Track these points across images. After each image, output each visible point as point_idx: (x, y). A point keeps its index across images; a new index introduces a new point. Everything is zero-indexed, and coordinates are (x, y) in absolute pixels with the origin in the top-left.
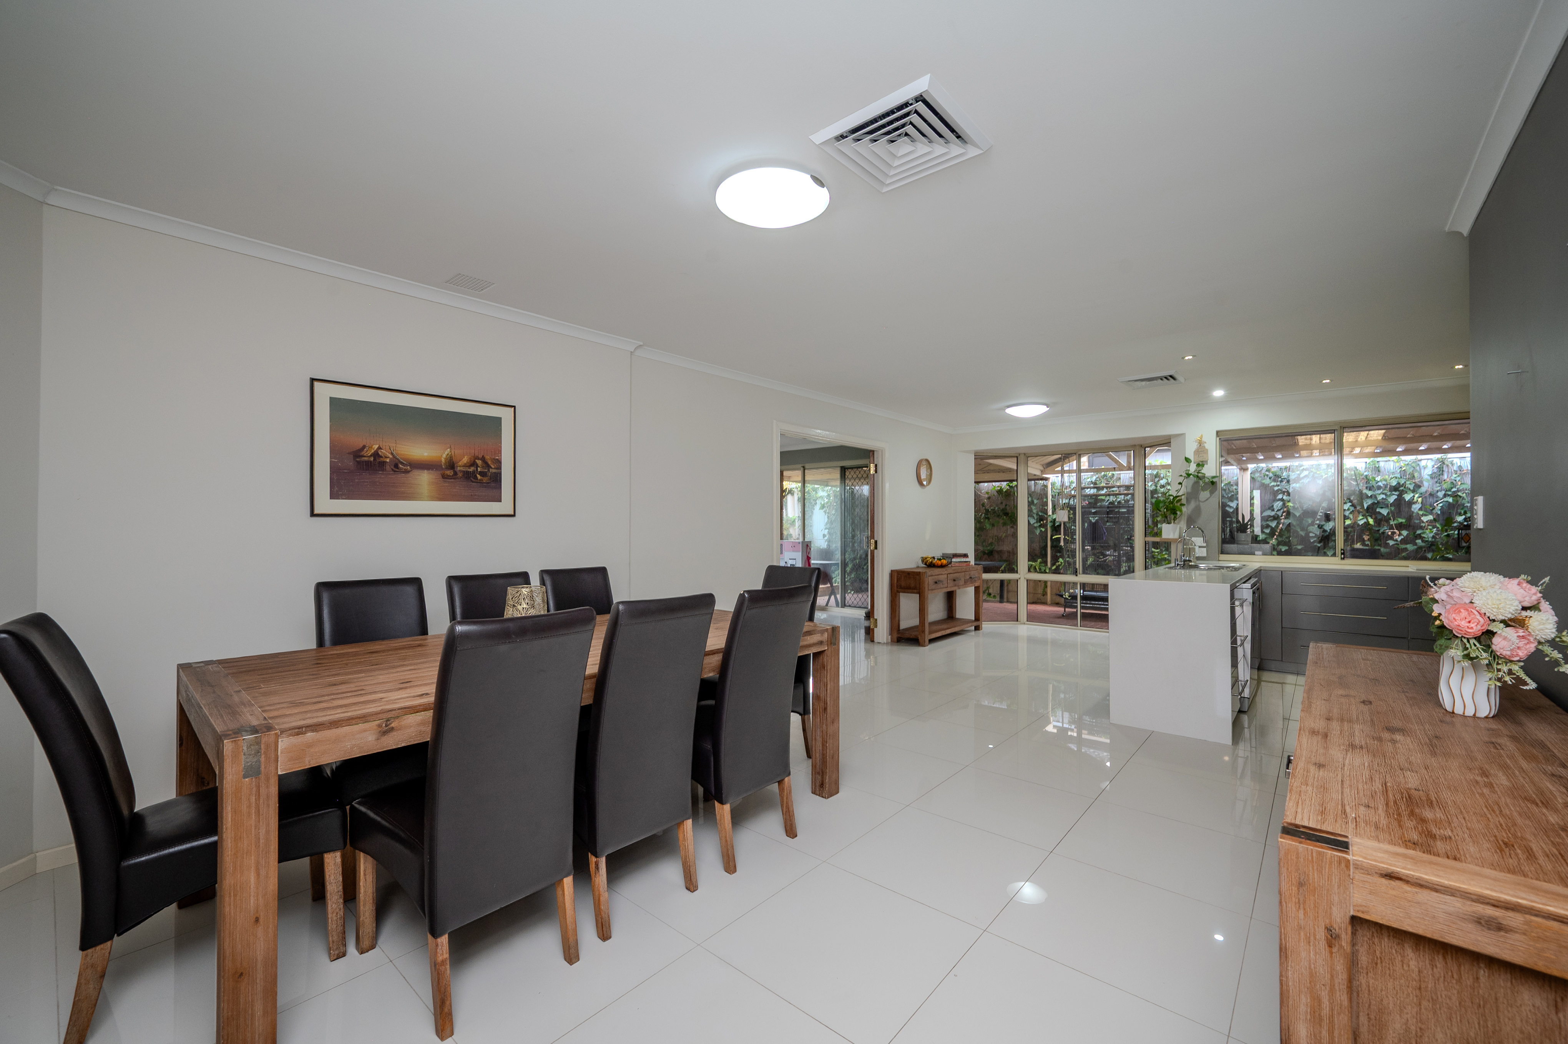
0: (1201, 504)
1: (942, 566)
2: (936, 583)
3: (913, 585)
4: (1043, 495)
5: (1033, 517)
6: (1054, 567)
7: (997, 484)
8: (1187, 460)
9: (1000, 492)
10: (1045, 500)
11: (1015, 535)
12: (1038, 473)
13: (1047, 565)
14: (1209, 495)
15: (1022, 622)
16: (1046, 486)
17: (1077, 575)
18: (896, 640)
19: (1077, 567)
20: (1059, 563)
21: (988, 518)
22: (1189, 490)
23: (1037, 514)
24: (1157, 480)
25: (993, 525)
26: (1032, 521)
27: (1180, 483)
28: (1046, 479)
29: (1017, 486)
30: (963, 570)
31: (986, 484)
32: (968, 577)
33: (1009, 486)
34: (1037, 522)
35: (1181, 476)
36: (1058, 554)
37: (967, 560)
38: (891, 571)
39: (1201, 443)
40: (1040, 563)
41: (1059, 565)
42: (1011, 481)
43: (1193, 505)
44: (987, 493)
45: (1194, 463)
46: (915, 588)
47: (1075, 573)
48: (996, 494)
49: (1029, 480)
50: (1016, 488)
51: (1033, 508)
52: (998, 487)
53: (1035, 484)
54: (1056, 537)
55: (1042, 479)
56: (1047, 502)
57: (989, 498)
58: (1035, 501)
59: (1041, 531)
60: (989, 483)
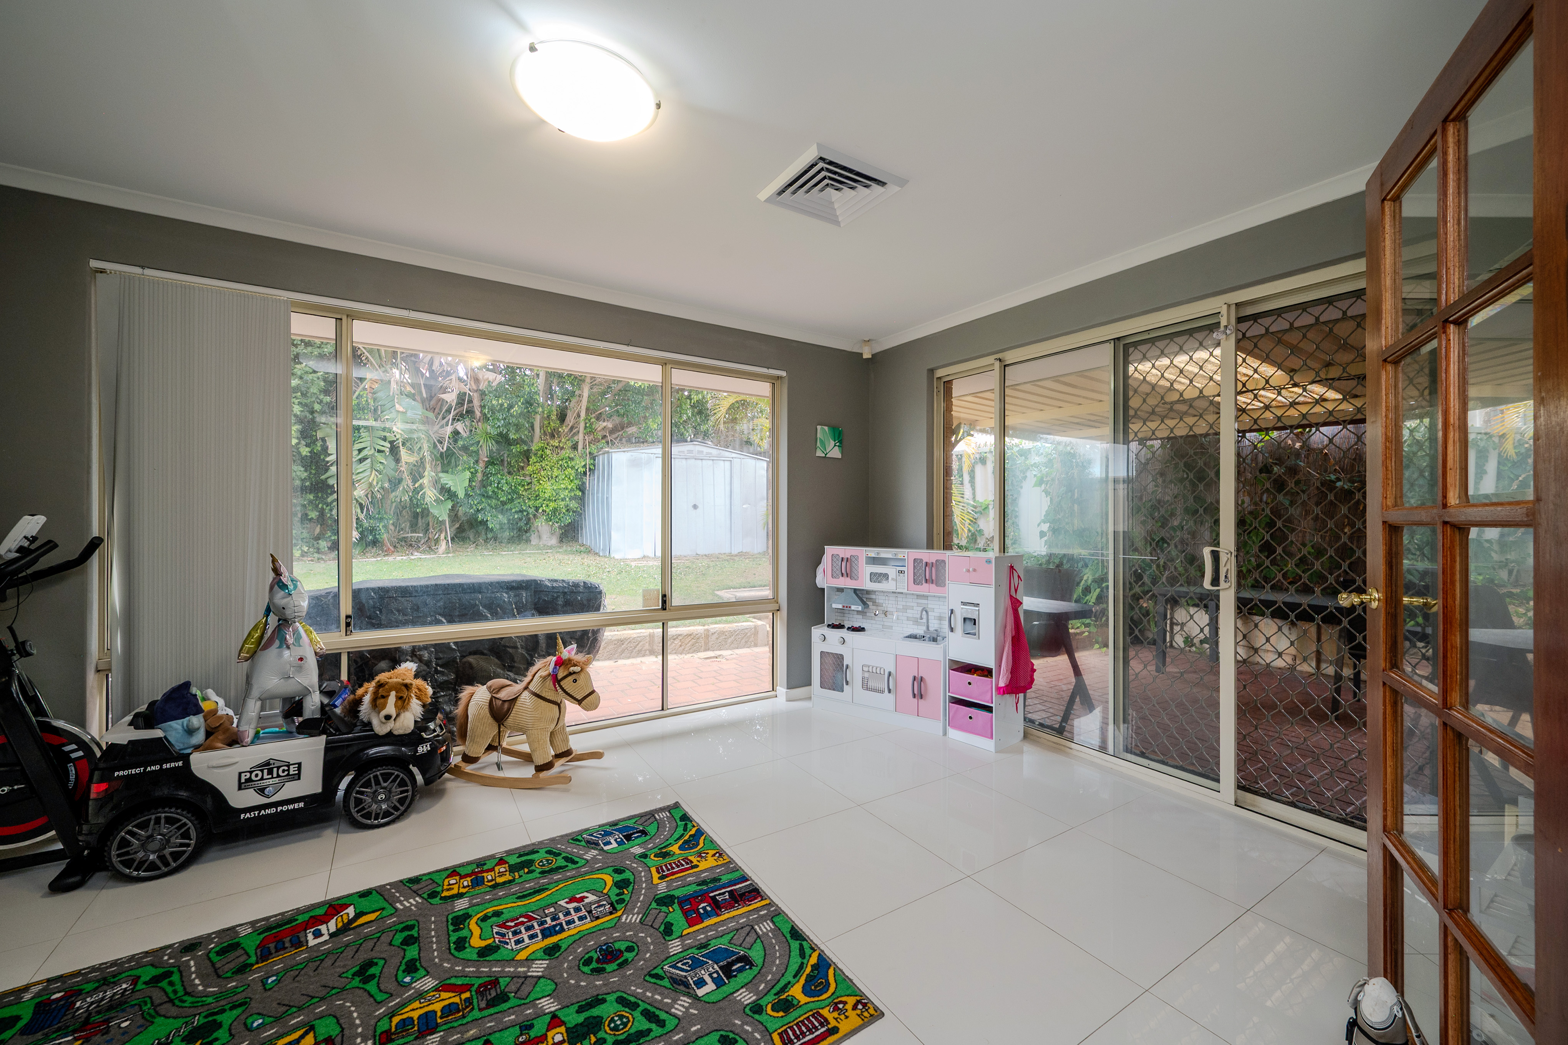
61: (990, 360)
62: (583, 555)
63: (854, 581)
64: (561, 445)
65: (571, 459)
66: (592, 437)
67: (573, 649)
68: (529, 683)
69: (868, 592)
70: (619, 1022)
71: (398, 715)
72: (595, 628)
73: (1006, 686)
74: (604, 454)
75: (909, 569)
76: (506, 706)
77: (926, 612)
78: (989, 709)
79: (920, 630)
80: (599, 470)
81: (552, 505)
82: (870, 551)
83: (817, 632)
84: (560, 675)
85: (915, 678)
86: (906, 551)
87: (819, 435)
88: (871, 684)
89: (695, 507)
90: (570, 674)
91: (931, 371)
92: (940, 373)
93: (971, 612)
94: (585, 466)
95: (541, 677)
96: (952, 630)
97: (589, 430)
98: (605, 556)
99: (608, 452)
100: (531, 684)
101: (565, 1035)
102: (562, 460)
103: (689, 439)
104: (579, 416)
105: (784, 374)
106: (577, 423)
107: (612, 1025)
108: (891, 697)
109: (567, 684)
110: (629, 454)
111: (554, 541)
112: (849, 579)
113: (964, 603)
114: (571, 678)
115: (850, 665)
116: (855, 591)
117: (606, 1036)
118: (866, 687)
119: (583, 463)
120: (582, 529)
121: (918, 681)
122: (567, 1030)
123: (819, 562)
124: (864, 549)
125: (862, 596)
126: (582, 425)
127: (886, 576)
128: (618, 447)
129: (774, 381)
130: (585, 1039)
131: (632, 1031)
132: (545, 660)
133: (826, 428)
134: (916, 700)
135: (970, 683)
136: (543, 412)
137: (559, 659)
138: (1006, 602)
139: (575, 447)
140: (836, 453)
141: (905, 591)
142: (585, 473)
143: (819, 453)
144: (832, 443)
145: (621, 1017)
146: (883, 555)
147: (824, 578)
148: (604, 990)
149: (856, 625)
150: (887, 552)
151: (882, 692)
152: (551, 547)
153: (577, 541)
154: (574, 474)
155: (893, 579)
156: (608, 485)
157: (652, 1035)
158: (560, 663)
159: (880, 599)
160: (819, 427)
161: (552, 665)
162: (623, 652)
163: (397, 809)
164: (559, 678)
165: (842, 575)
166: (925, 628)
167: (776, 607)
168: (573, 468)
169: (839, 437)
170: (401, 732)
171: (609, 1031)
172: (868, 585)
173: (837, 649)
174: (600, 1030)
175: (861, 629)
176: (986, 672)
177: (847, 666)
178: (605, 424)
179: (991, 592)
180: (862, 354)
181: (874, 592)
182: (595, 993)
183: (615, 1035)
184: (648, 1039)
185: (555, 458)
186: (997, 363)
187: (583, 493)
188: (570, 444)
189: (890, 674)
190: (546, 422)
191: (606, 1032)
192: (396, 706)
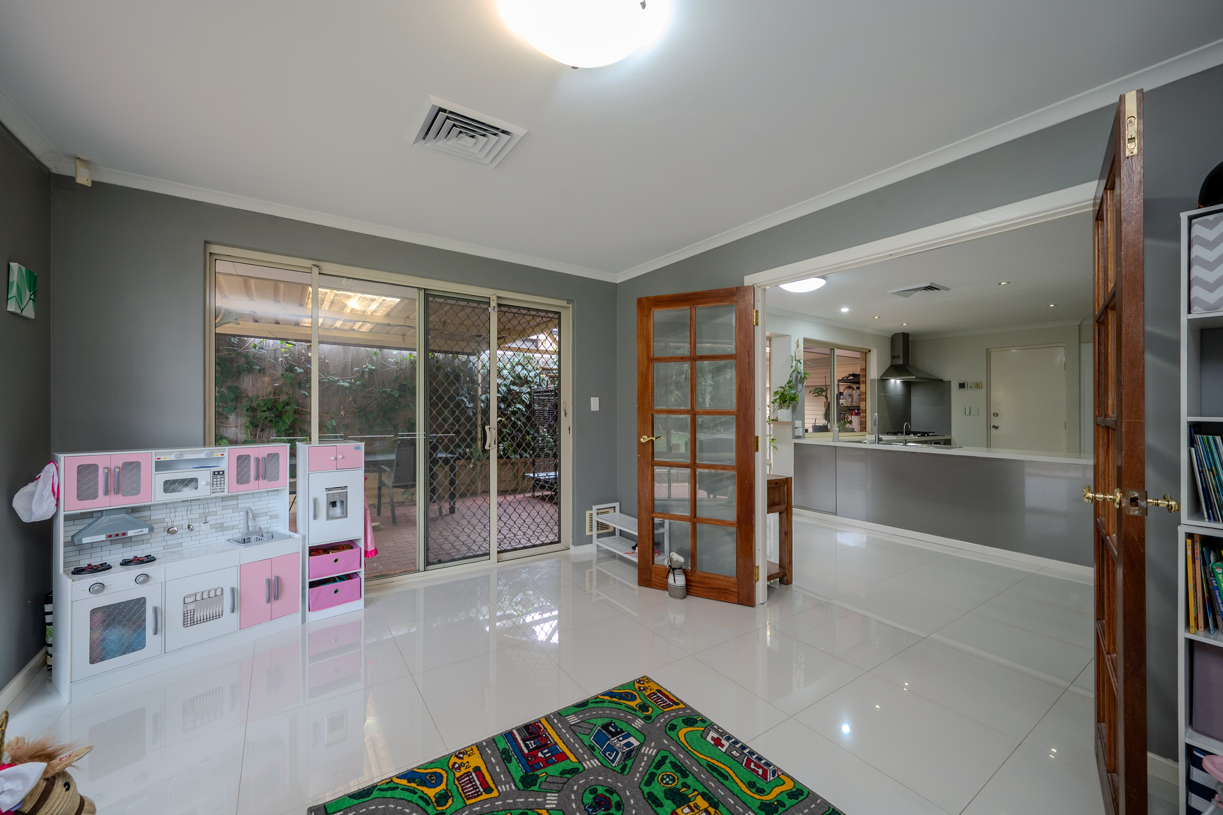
70: (668, 780)
101: (683, 807)
107: (670, 782)
117: (680, 783)
122: (678, 807)
130: (685, 794)
131: (673, 771)
145: (662, 779)
148: (639, 796)
157: (674, 760)
171: (676, 783)
174: (676, 788)
182: (644, 801)
183: (678, 779)
184: (677, 762)
191: (677, 784)
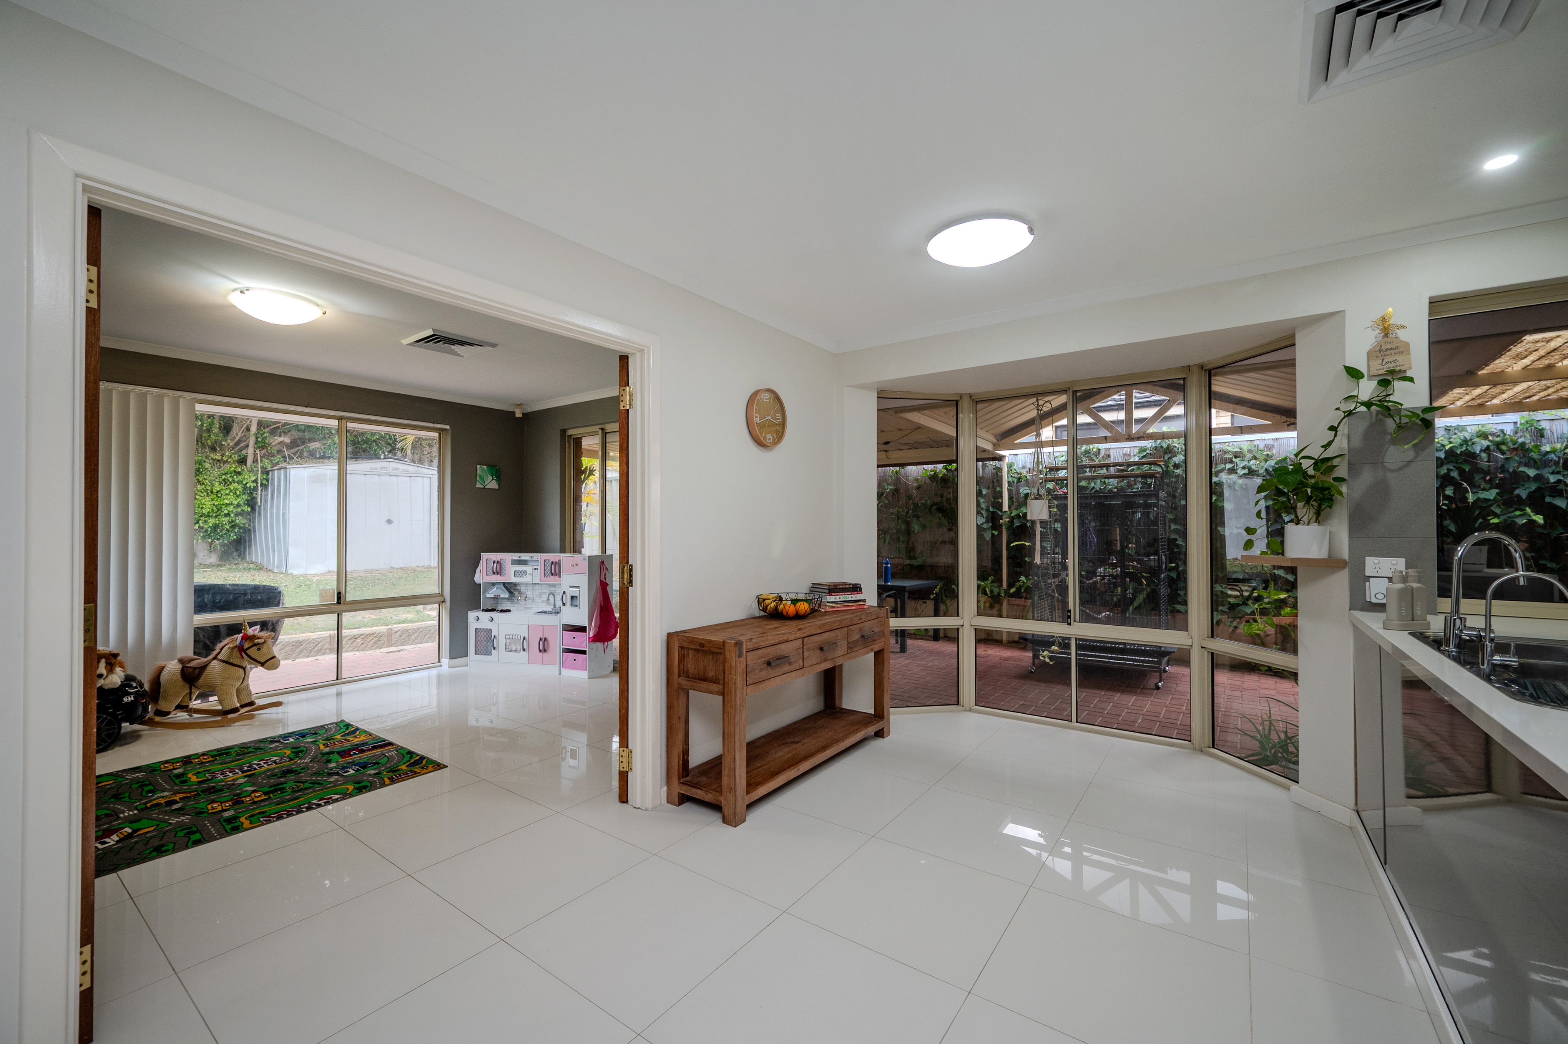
0: (1389, 474)
1: (798, 617)
2: (769, 664)
3: (711, 674)
4: (996, 479)
5: (982, 514)
6: (1012, 590)
7: (929, 467)
8: (1354, 374)
9: (934, 477)
10: (998, 489)
11: (954, 542)
12: (989, 447)
13: (1001, 585)
14: (1411, 455)
15: (966, 706)
16: (999, 469)
17: (1069, 624)
18: (676, 800)
19: (1071, 607)
20: (1021, 583)
21: (918, 517)
22: (1357, 443)
23: (988, 510)
24: (1166, 457)
25: (924, 527)
26: (981, 520)
27: (1333, 428)
28: (1000, 458)
29: (957, 469)
30: (845, 623)
31: (914, 468)
32: (857, 637)
33: (946, 469)
34: (987, 522)
35: (1338, 409)
36: (1018, 570)
37: (858, 597)
38: (669, 634)
39: (1386, 329)
40: (993, 582)
41: (1021, 587)
42: (950, 462)
43: (1367, 477)
44: (916, 480)
45: (1371, 377)
46: (715, 681)
47: (1066, 618)
48: (928, 481)
49: (978, 460)
50: (956, 473)
51: (982, 500)
52: (931, 471)
53: (984, 466)
54: (1015, 544)
55: (994, 459)
56: (1001, 493)
57: (918, 488)
58: (984, 492)
59: (993, 534)
60: (919, 466)
61: (596, 428)
62: (253, 572)
63: (502, 577)
64: (225, 459)
65: (239, 473)
66: (264, 451)
67: (257, 629)
68: (217, 655)
69: (515, 584)
71: (106, 676)
72: (275, 620)
73: (594, 636)
74: (280, 469)
75: (541, 567)
76: (197, 671)
77: (554, 595)
78: (584, 652)
79: (549, 608)
80: (273, 484)
81: (212, 521)
82: (514, 556)
83: (472, 615)
84: (246, 646)
85: (541, 639)
86: (539, 554)
87: (478, 472)
88: (511, 647)
89: (389, 522)
90: (255, 645)
91: (564, 431)
92: (570, 432)
93: (574, 592)
94: (255, 481)
95: (229, 648)
96: (564, 604)
97: (262, 445)
98: (281, 573)
99: (286, 468)
100: (220, 655)
102: (226, 474)
103: (382, 457)
104: (248, 429)
105: (448, 427)
106: (246, 438)
108: (525, 654)
109: (253, 652)
110: (311, 470)
111: (213, 559)
112: (499, 576)
113: (571, 587)
114: (255, 648)
115: (497, 635)
116: (504, 584)
118: (508, 649)
119: (253, 478)
120: (250, 546)
121: (544, 640)
123: (477, 565)
124: (510, 554)
125: (511, 588)
126: (252, 441)
127: (525, 572)
128: (297, 463)
129: (440, 431)
132: (232, 637)
133: (485, 467)
134: (541, 654)
135: (574, 638)
136: (202, 425)
137: (245, 635)
138: (596, 584)
139: (243, 461)
140: (494, 485)
141: (538, 582)
142: (256, 488)
143: (479, 485)
144: (490, 478)
146: (523, 558)
147: (481, 577)
149: (505, 608)
150: (526, 556)
151: (519, 651)
152: (211, 566)
153: (244, 558)
154: (241, 489)
155: (530, 574)
156: (285, 500)
158: (246, 638)
159: (523, 589)
160: (478, 466)
161: (239, 639)
162: (301, 652)
163: (105, 742)
164: (245, 647)
165: (494, 573)
166: (552, 607)
167: (441, 599)
168: (239, 482)
169: (498, 475)
170: (111, 686)
172: (514, 580)
173: (486, 626)
175: (509, 611)
176: (582, 629)
177: (495, 637)
178: (281, 439)
179: (585, 578)
180: (514, 412)
181: (519, 584)
185: (216, 472)
186: (601, 431)
187: (253, 509)
188: (236, 457)
189: (524, 638)
190: (205, 435)
192: (106, 668)
